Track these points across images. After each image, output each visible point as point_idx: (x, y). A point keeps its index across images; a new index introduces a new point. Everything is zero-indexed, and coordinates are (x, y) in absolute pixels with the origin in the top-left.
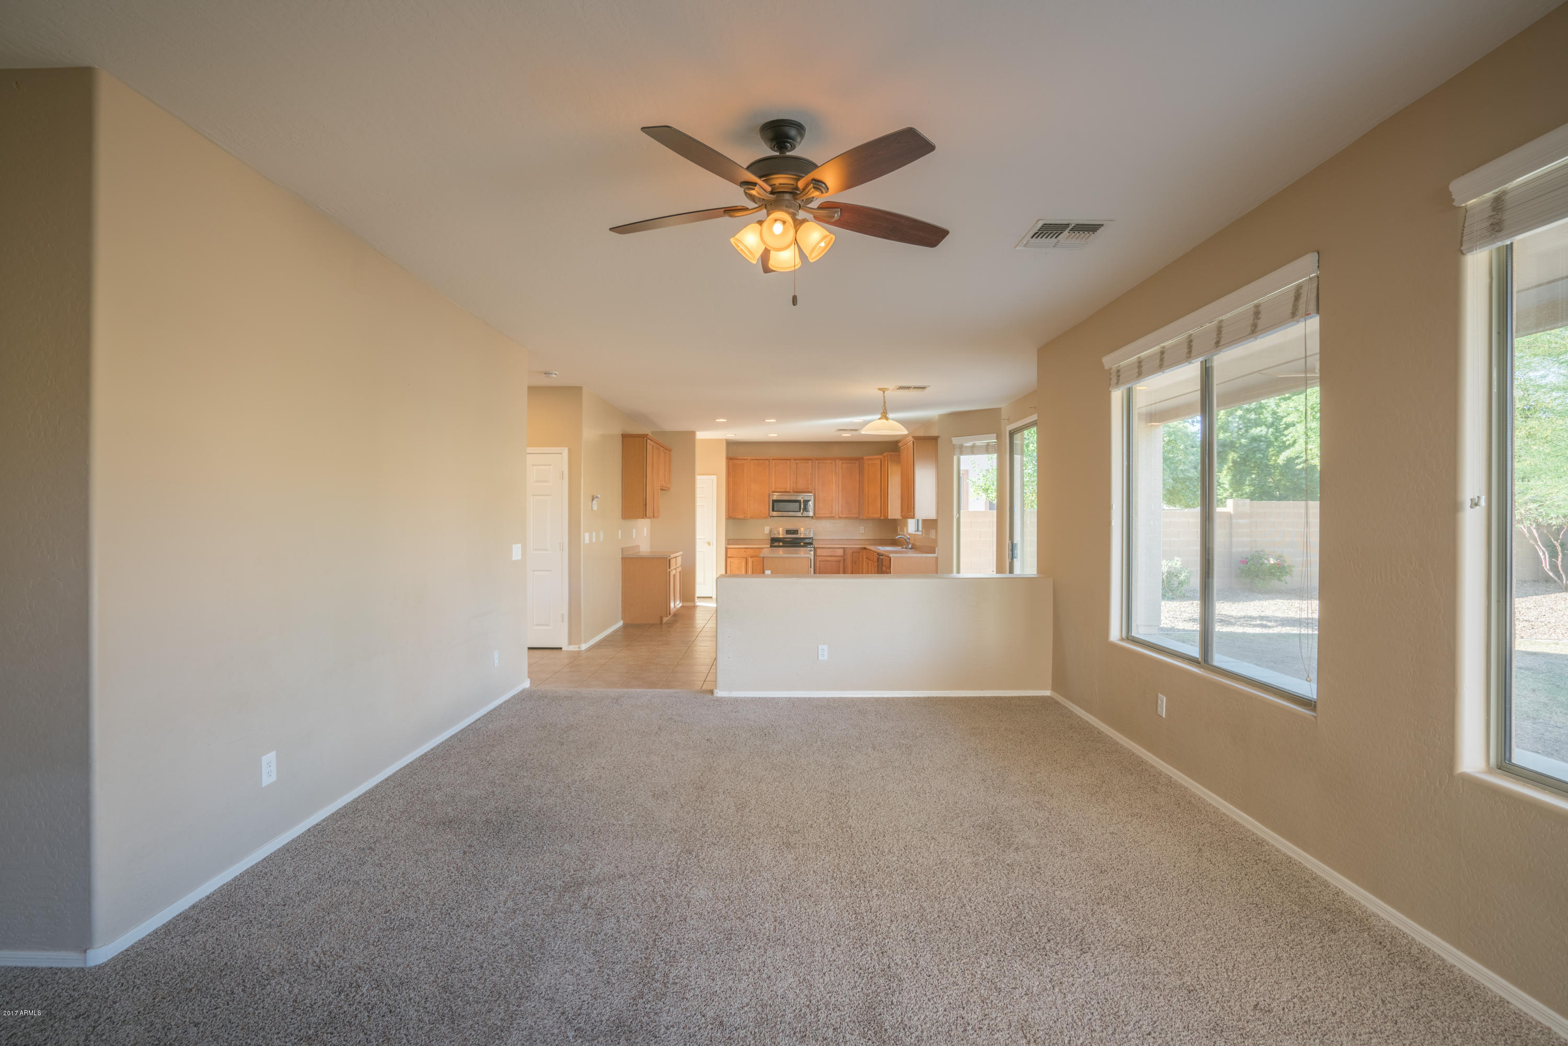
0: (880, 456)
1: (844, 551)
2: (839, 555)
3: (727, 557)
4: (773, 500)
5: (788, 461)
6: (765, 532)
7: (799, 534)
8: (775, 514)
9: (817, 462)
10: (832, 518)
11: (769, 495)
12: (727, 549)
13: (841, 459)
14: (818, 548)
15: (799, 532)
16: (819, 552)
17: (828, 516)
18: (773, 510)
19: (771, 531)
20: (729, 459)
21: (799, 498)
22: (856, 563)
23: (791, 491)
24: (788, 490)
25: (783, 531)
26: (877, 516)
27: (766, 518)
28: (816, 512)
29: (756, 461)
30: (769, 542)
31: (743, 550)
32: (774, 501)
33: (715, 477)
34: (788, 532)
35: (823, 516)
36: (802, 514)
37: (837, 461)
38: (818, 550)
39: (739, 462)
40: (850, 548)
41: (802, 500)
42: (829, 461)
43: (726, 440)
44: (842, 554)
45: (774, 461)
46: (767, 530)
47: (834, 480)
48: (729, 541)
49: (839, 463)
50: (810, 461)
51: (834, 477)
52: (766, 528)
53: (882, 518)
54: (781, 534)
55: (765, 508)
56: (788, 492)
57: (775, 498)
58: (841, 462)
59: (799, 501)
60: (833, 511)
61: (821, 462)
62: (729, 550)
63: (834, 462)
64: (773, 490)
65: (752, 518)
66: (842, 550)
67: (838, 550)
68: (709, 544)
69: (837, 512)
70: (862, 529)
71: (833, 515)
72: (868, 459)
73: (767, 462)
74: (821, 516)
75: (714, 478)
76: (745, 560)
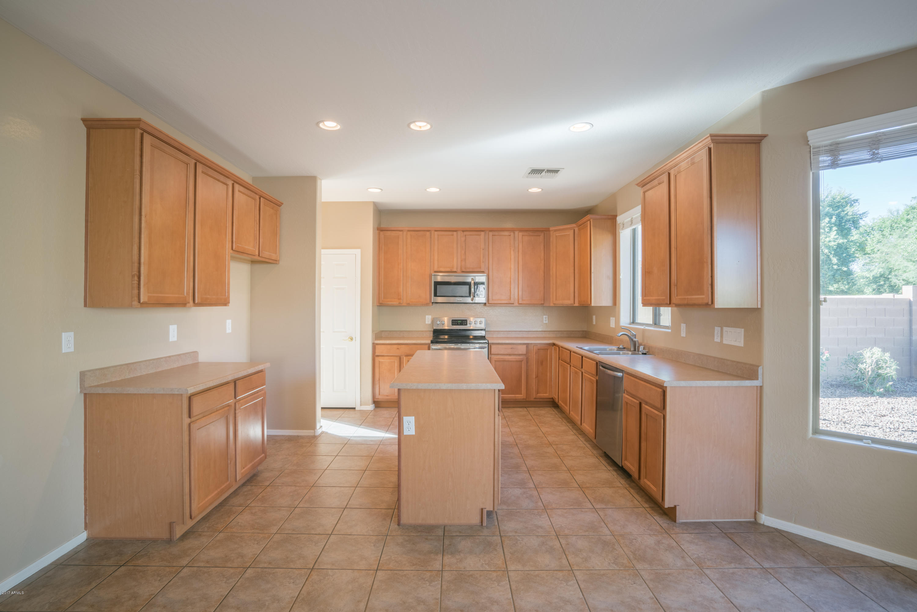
0: (574, 225)
1: (527, 347)
2: (520, 353)
3: (375, 356)
4: (435, 282)
5: (455, 233)
6: (427, 323)
7: (468, 325)
8: (440, 299)
9: (491, 234)
10: (509, 304)
11: (431, 276)
12: (374, 346)
13: (521, 230)
14: (493, 344)
15: (468, 322)
16: (494, 349)
17: (505, 302)
18: (436, 295)
19: (433, 321)
20: (380, 230)
21: (469, 280)
22: (542, 364)
23: (459, 270)
24: (455, 270)
25: (448, 320)
26: (569, 302)
27: (427, 304)
28: (490, 297)
29: (413, 233)
30: (432, 334)
31: (396, 346)
32: (437, 284)
33: (359, 250)
34: (455, 322)
35: (499, 302)
36: (472, 300)
37: (516, 233)
38: (493, 346)
39: (394, 234)
40: (535, 345)
41: (472, 282)
42: (506, 233)
43: (375, 204)
44: (524, 352)
45: (436, 233)
46: (428, 319)
47: (512, 257)
48: (378, 335)
49: (518, 234)
50: (483, 233)
51: (512, 252)
52: (427, 316)
53: (577, 304)
54: (447, 325)
55: (426, 292)
56: (455, 272)
57: (439, 279)
58: (521, 234)
59: (469, 284)
60: (512, 296)
61: (496, 233)
62: (377, 346)
63: (512, 234)
64: (436, 269)
65: (409, 305)
66: (525, 346)
67: (520, 347)
68: (352, 339)
69: (516, 297)
70: (545, 319)
71: (512, 301)
72: (555, 231)
73: (428, 233)
74: (496, 302)
75: (358, 252)
76: (398, 358)
